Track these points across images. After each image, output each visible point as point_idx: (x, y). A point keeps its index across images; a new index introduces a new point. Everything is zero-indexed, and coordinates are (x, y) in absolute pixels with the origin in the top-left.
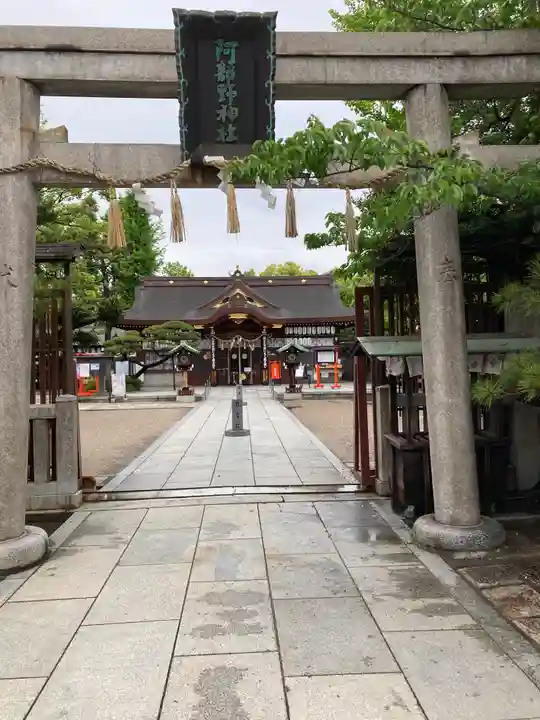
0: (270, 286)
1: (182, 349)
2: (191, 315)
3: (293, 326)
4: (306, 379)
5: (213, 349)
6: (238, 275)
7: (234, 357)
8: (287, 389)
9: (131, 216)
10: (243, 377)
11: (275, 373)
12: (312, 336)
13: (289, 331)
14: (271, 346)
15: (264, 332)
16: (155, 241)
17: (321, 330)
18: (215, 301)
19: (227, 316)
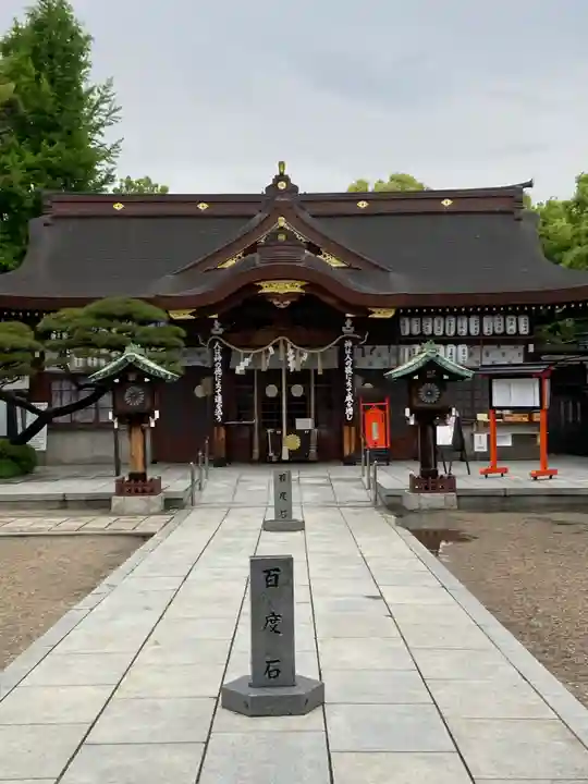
0: (364, 215)
1: (131, 368)
2: (166, 286)
3: (421, 315)
4: (460, 450)
5: (218, 371)
6: (282, 185)
7: (271, 391)
8: (414, 480)
9: (39, 67)
10: (291, 443)
11: (376, 433)
12: (470, 341)
13: (409, 327)
14: (363, 364)
15: (348, 328)
16: (96, 129)
17: (491, 325)
18: (226, 252)
19: (253, 287)
